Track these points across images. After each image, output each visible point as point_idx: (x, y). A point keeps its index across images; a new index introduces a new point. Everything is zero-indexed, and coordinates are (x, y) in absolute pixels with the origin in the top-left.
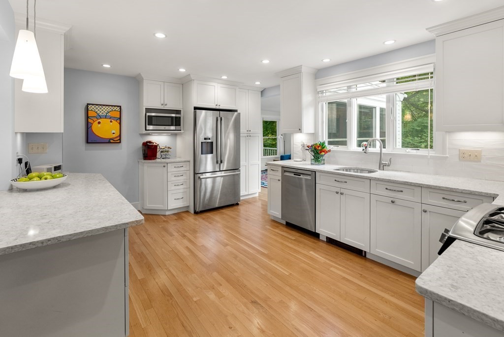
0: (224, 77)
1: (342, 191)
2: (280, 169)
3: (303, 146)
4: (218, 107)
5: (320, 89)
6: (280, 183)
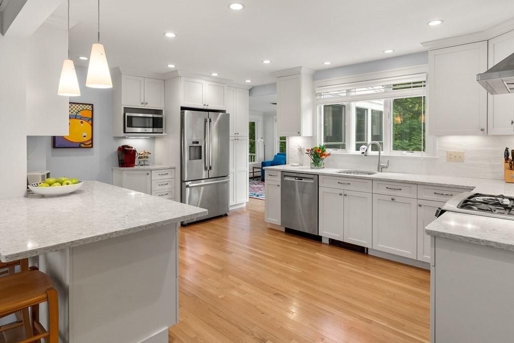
0: (215, 75)
1: (346, 192)
2: (279, 174)
3: (300, 150)
4: (205, 107)
5: (318, 91)
6: (279, 188)
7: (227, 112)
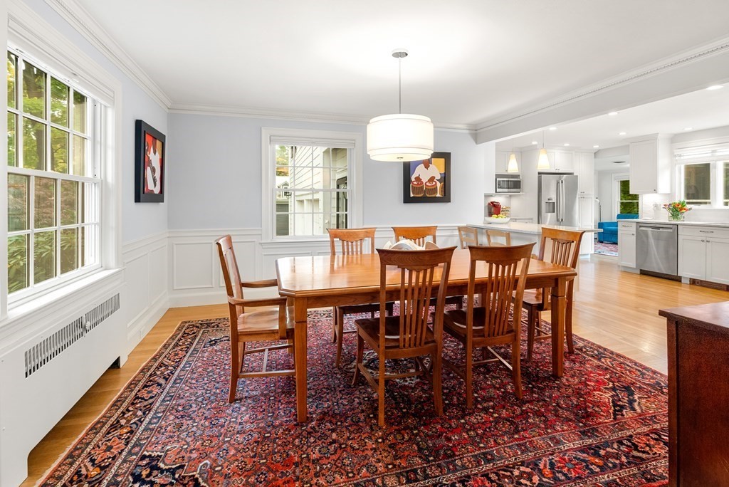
0: (567, 145)
1: (708, 239)
2: (634, 225)
3: (656, 206)
4: (557, 172)
5: (677, 152)
6: (634, 237)
7: (575, 174)
